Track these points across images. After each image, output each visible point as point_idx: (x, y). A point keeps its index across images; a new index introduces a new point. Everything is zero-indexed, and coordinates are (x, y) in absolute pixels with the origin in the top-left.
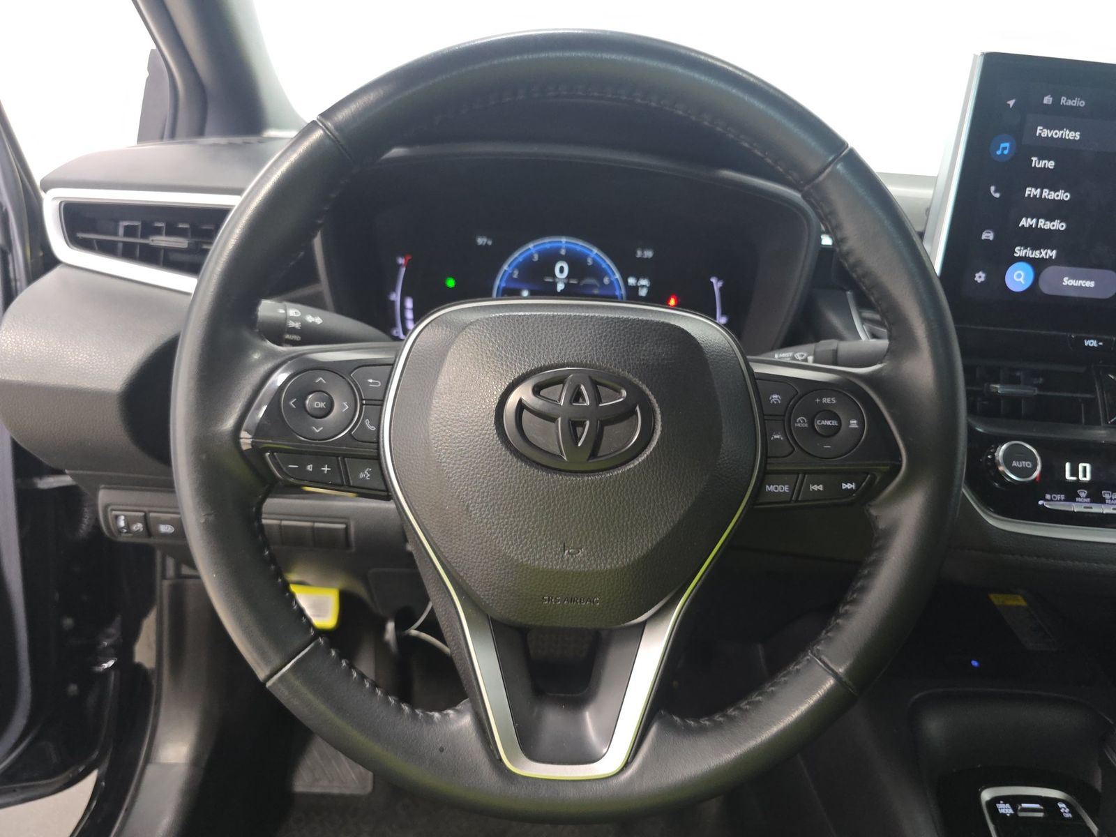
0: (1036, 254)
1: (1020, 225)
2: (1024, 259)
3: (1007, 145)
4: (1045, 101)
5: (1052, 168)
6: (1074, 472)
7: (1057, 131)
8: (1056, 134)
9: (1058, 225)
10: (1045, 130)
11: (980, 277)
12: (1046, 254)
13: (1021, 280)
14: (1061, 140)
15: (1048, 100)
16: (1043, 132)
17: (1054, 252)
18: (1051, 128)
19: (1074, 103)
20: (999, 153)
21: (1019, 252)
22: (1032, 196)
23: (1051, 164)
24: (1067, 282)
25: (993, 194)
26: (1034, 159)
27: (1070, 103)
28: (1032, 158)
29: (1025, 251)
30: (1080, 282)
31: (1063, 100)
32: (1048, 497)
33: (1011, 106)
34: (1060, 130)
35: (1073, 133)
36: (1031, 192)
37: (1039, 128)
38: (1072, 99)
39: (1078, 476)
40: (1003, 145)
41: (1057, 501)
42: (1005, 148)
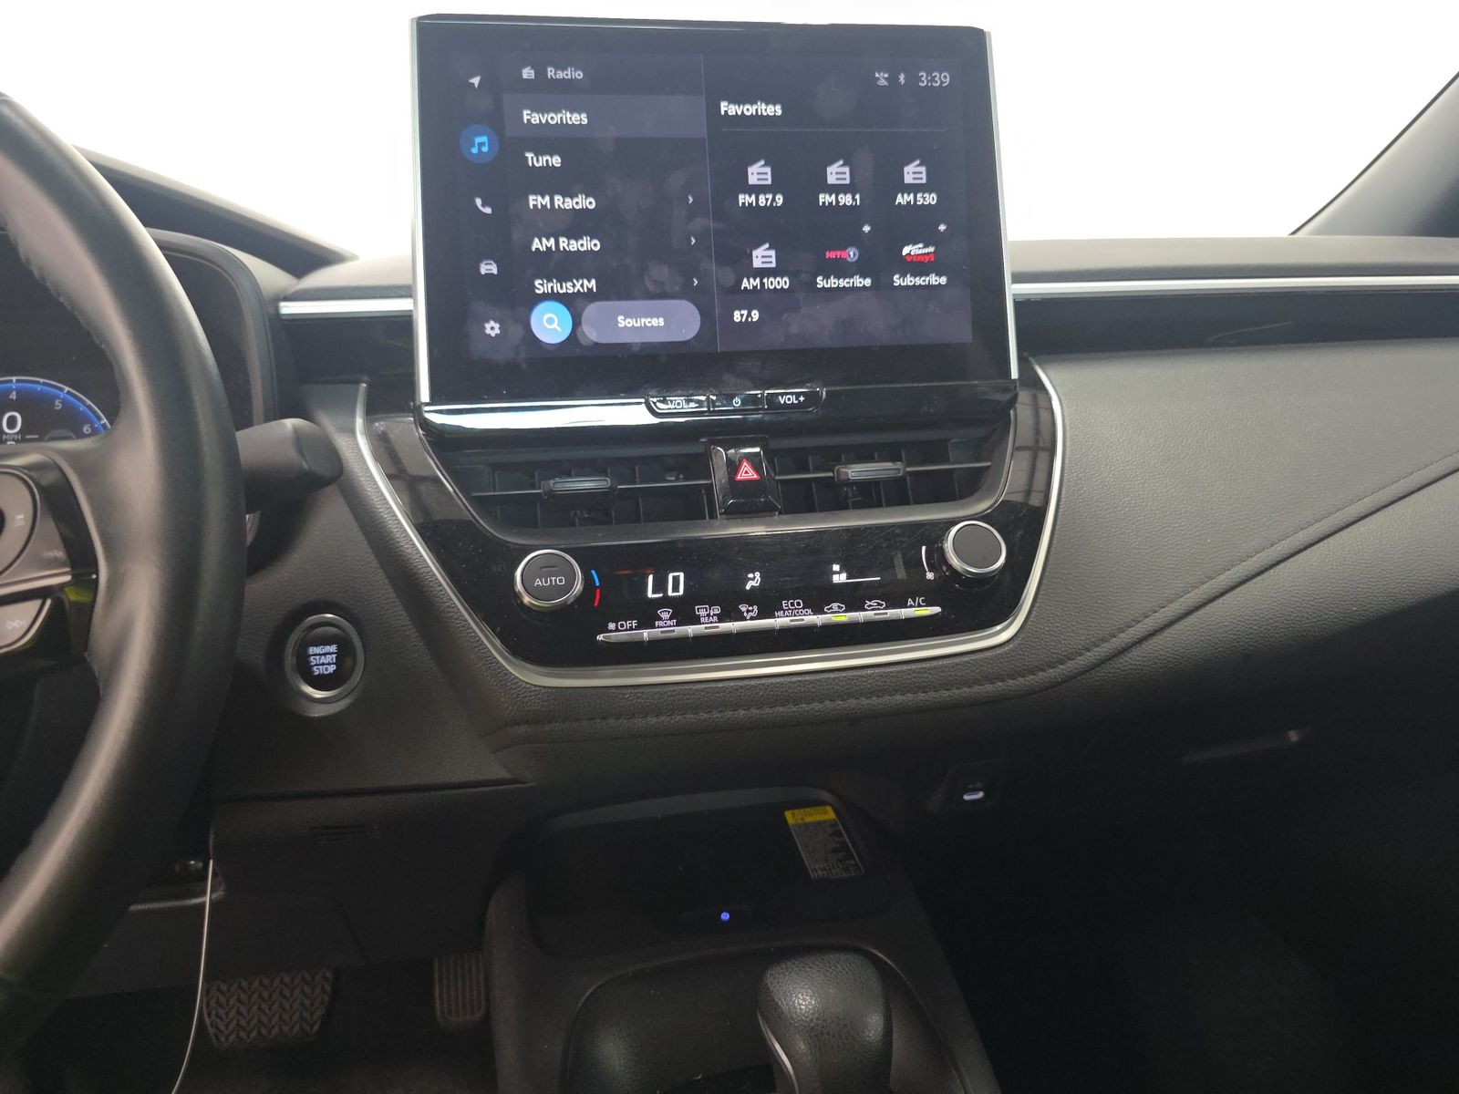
0: (568, 288)
1: (534, 250)
2: (553, 296)
3: (484, 139)
4: (525, 76)
5: (559, 165)
6: (660, 585)
7: (553, 115)
8: (552, 118)
9: (589, 244)
10: (535, 115)
11: (492, 328)
12: (582, 286)
13: (555, 325)
14: (562, 126)
15: (528, 73)
16: (531, 117)
17: (593, 282)
18: (542, 111)
19: (567, 75)
20: (475, 151)
21: (541, 286)
22: (539, 207)
23: (556, 161)
24: (623, 322)
25: (481, 208)
26: (529, 155)
27: (561, 75)
28: (527, 155)
29: (550, 285)
30: (643, 320)
31: (551, 72)
32: (612, 626)
33: (476, 86)
34: (556, 113)
35: (576, 115)
36: (535, 201)
37: (525, 112)
38: (564, 69)
39: (665, 591)
40: (478, 140)
41: (626, 630)
42: (481, 145)
